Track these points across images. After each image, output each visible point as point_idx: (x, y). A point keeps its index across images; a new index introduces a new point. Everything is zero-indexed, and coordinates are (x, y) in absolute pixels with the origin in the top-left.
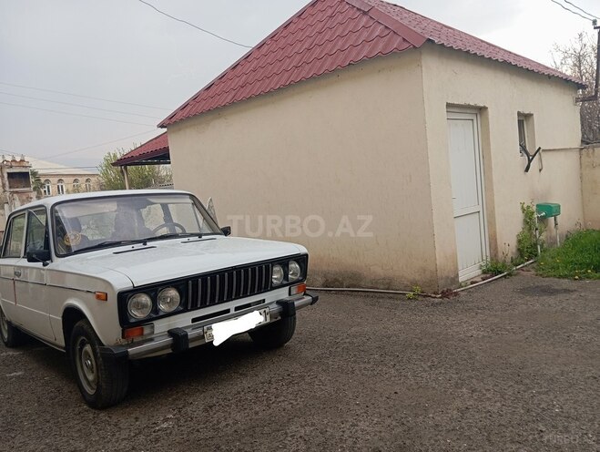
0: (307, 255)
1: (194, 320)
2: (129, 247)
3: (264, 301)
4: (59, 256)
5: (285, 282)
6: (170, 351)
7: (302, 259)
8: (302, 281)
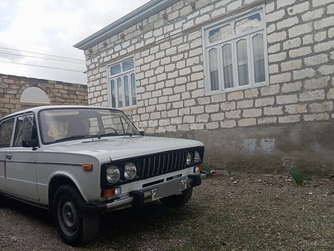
0: (203, 147)
1: (144, 186)
2: (90, 140)
3: (181, 175)
4: (44, 143)
5: (192, 164)
6: (130, 206)
7: (200, 150)
8: (201, 163)
